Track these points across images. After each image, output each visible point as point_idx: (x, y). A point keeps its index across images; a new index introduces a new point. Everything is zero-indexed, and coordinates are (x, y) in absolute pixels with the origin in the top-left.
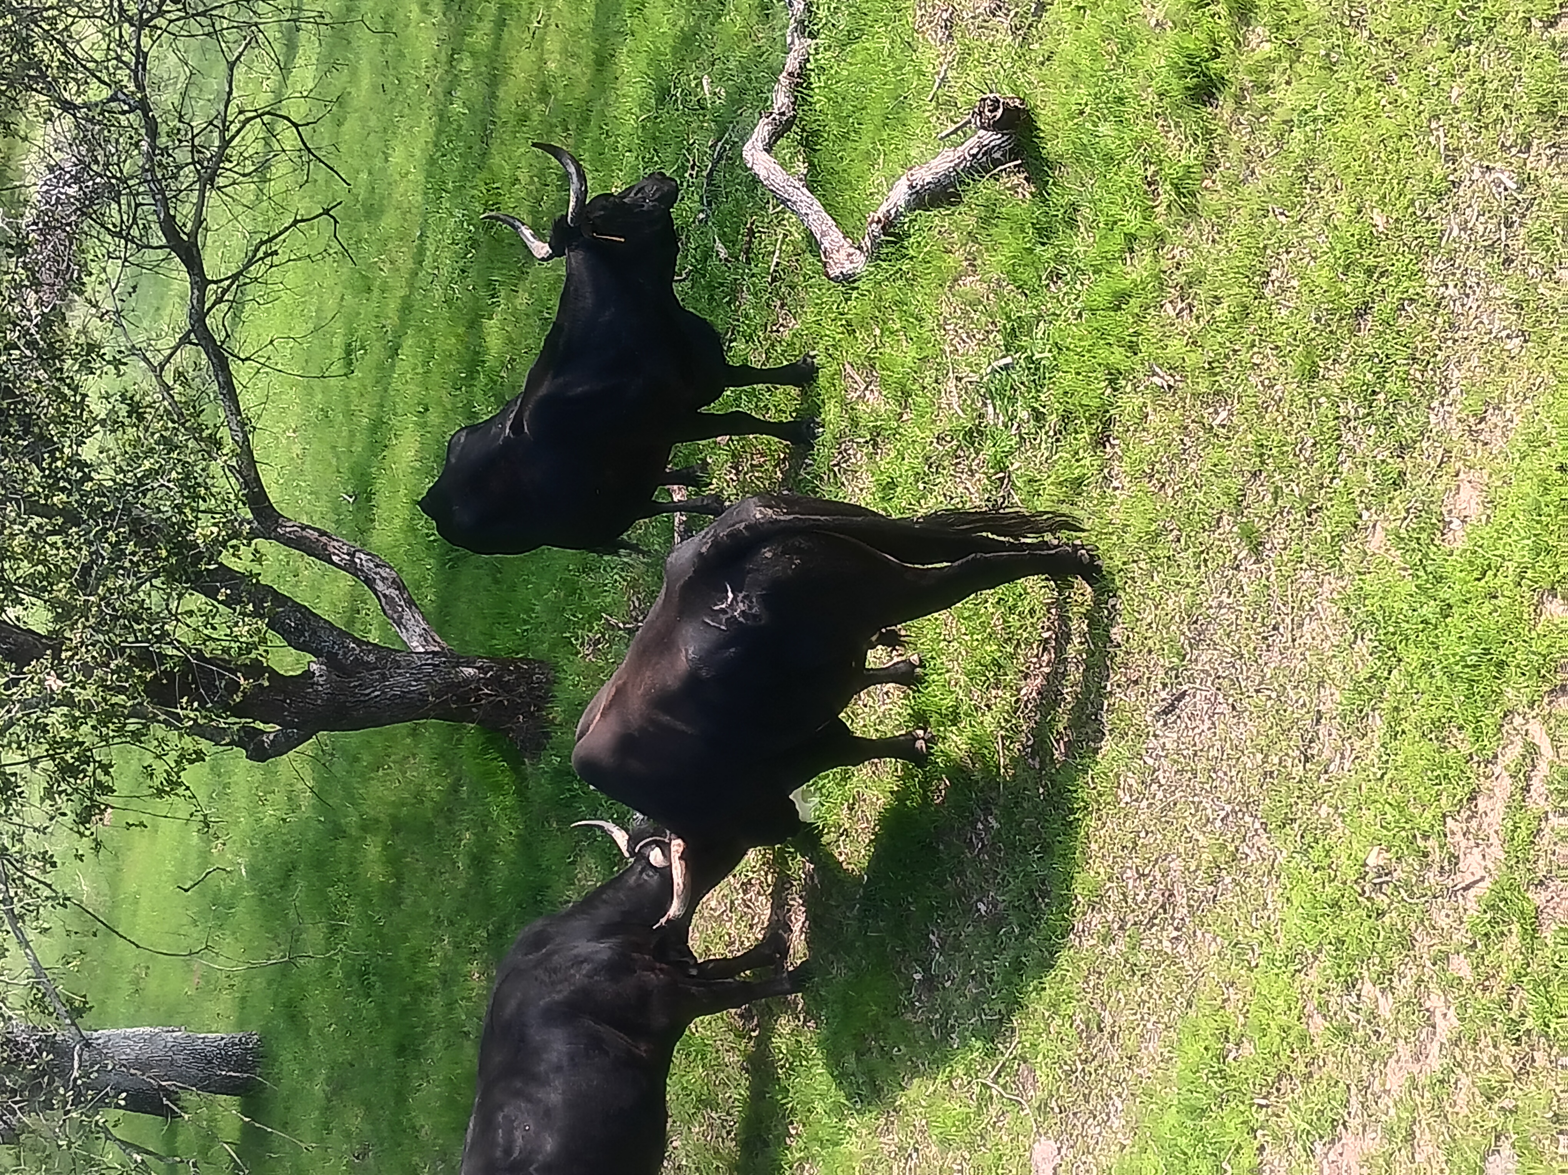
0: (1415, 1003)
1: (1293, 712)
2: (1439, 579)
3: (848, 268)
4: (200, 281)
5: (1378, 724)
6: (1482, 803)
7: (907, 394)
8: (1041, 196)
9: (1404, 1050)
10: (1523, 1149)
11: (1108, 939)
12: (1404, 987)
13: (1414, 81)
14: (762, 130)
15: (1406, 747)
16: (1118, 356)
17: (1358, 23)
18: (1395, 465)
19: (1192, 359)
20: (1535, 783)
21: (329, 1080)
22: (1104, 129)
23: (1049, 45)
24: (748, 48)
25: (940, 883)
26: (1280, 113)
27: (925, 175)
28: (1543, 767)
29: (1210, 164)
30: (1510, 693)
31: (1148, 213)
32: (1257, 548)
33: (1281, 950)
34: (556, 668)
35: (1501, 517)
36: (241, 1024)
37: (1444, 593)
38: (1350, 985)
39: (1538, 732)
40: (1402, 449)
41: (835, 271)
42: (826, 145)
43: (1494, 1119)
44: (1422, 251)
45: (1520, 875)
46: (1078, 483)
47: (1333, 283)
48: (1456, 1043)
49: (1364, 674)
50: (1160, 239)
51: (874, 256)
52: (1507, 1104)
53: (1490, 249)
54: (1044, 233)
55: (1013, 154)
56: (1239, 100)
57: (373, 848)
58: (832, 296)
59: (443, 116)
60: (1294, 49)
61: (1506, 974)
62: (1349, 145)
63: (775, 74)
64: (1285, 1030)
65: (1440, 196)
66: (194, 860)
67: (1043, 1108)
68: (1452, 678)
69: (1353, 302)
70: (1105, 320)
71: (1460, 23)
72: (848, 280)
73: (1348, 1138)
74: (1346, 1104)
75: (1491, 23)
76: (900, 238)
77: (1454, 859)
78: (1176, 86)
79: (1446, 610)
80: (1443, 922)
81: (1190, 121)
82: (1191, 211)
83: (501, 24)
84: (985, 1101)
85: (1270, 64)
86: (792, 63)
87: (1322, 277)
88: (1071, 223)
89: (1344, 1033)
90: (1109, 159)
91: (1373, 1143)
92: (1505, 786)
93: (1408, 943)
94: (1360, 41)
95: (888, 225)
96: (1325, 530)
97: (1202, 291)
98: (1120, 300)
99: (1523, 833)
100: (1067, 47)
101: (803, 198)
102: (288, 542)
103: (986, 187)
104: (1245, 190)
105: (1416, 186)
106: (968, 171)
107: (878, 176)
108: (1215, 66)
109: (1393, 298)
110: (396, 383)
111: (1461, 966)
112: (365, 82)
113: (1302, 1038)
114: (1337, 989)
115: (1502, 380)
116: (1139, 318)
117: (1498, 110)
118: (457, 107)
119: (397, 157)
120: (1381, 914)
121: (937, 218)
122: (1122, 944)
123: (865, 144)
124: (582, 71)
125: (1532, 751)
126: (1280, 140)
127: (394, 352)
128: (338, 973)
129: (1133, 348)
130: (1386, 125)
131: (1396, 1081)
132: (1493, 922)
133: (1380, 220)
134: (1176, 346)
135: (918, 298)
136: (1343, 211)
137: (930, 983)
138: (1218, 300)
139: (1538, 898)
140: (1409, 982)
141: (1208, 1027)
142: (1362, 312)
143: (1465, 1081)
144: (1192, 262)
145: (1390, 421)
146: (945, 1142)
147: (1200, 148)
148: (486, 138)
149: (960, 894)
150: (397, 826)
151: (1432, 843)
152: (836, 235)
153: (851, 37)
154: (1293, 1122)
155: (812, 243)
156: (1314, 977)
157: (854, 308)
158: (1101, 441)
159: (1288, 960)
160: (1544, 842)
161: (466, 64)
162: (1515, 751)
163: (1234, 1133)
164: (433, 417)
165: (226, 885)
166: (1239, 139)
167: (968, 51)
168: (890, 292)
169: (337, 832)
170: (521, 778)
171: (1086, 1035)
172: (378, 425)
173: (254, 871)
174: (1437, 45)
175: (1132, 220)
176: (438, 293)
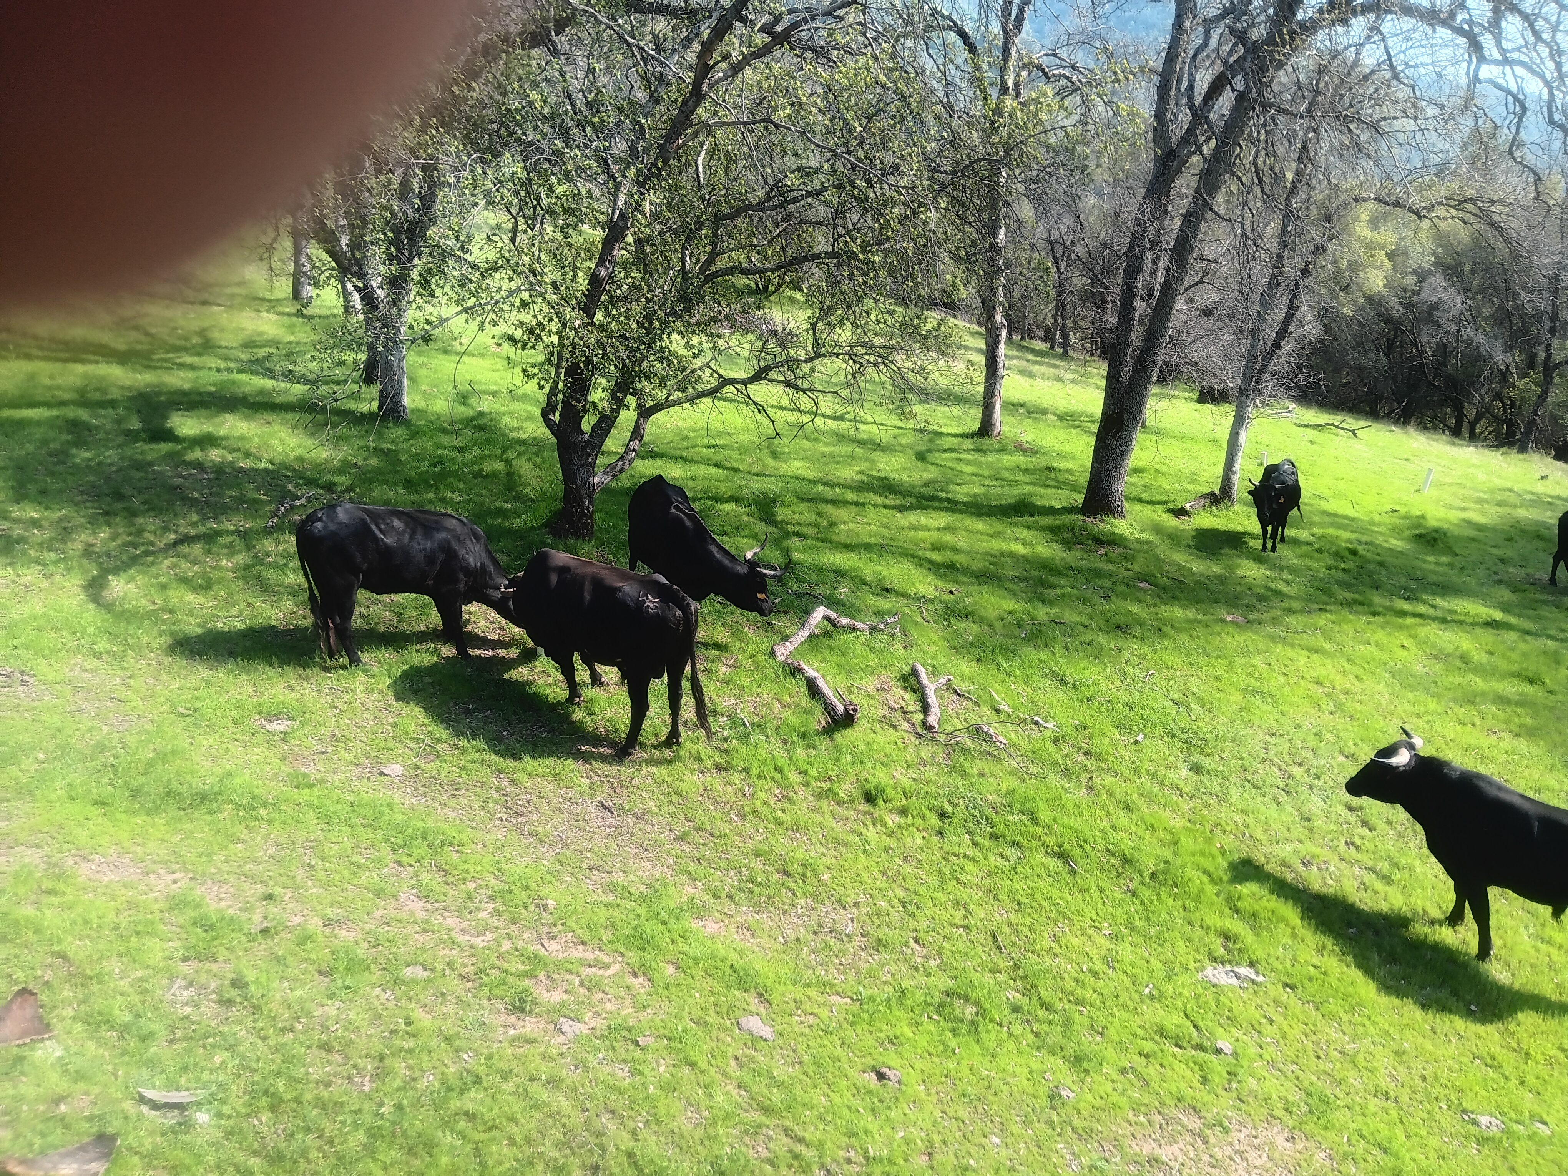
0: (488, 928)
1: (610, 861)
2: (677, 918)
3: (778, 654)
4: (745, 382)
5: (611, 898)
6: (581, 948)
7: (727, 683)
8: (818, 733)
9: (465, 924)
10: (429, 980)
11: (498, 790)
12: (494, 922)
13: (884, 885)
14: (832, 614)
15: (602, 912)
16: (755, 771)
17: (905, 860)
18: (723, 895)
19: (758, 803)
20: (593, 970)
21: (390, 450)
22: (849, 757)
23: (880, 731)
24: (862, 607)
25: (514, 714)
26: (864, 831)
27: (821, 683)
28: (601, 972)
29: (840, 803)
30: (631, 954)
31: (817, 779)
32: (680, 839)
33: (503, 865)
34: (590, 540)
35: (708, 942)
36: (412, 411)
37: (672, 921)
38: (491, 898)
39: (615, 969)
40: (730, 897)
41: (776, 648)
42: (827, 641)
43: (439, 967)
44: (815, 897)
45: (551, 967)
46: (699, 759)
47: (798, 860)
48: (472, 947)
49: (632, 890)
50: (806, 785)
51: (785, 665)
52: (447, 972)
53: (819, 925)
54: (803, 736)
55: (833, 720)
56: (868, 813)
57: (500, 466)
58: (765, 647)
59: (815, 482)
60: (891, 834)
61: (506, 966)
62: (855, 861)
63: (853, 618)
64: (467, 871)
65: (839, 901)
66: (483, 388)
67: (417, 767)
68: (635, 928)
69: (790, 869)
70: (771, 765)
71: (910, 903)
72: (773, 654)
73: (421, 904)
74: (437, 901)
75: (912, 915)
76: (794, 675)
77: (554, 938)
78: (870, 786)
79: (664, 923)
80: (525, 936)
81: (858, 793)
82: (819, 796)
83: (857, 504)
84: (416, 741)
85: (885, 825)
86: (859, 625)
87: (800, 855)
88: (808, 747)
89: (470, 898)
90: (837, 760)
91: (420, 915)
92: (590, 956)
93: (514, 922)
94: (899, 861)
95: (799, 669)
96: (691, 866)
97: (786, 805)
98: (779, 770)
99: (570, 966)
100: (880, 739)
101: (804, 634)
102: (637, 422)
103: (818, 710)
104: (831, 819)
105: (841, 890)
106: (825, 701)
107: (816, 664)
108: (881, 802)
109: (793, 886)
110: (702, 467)
111: (507, 946)
112: (825, 449)
113: (465, 879)
114: (490, 893)
115: (766, 936)
116: (772, 779)
117: (877, 922)
118: (820, 487)
119: (797, 464)
120: (526, 908)
121: (804, 690)
122: (496, 796)
123: (829, 658)
124: (842, 539)
125: (606, 966)
126: (853, 831)
127: (717, 465)
128: (440, 452)
129: (759, 777)
130: (865, 876)
131: (451, 921)
132: (528, 958)
133: (826, 877)
134: (763, 795)
135: (769, 684)
136: (829, 861)
137: (468, 712)
138: (784, 811)
139: (542, 976)
140: (496, 924)
141: (464, 837)
142: (786, 874)
143: (455, 952)
144: (798, 799)
145: (741, 890)
146: (395, 725)
147: (846, 799)
148: (809, 500)
149: (510, 724)
150: (510, 475)
151: (560, 927)
152: (791, 648)
153: (872, 650)
154: (426, 878)
155: (786, 638)
156: (493, 882)
157: (761, 657)
158: (718, 768)
159: (499, 870)
160: (568, 976)
161: (838, 490)
162: (606, 959)
163: (416, 852)
164: (691, 483)
165: (473, 401)
166: (852, 814)
167: (873, 698)
168: (770, 673)
169: (505, 450)
170: (539, 528)
171: (453, 784)
172: (684, 459)
173: (481, 414)
174: (901, 894)
175: (813, 772)
176: (743, 483)
